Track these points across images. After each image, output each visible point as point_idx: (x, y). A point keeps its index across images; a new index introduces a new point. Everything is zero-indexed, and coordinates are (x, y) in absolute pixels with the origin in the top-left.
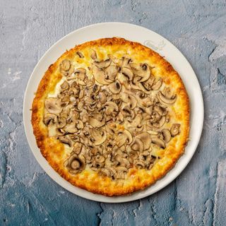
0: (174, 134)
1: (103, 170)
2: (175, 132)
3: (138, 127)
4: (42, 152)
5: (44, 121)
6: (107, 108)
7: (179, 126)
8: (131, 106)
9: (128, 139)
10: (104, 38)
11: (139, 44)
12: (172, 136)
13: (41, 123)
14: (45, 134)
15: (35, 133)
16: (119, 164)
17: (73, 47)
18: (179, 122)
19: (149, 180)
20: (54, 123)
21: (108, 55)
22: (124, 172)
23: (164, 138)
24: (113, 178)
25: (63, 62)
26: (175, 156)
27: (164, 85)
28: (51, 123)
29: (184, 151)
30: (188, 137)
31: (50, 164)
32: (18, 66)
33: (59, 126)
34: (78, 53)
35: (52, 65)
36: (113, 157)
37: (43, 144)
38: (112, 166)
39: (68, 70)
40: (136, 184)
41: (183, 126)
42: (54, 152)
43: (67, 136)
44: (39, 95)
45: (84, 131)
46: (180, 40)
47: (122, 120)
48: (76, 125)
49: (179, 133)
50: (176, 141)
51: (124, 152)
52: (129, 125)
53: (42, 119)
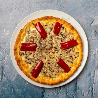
0: (76, 57)
1: (46, 74)
2: (77, 56)
3: (61, 55)
4: (20, 67)
5: (19, 54)
6: (47, 46)
7: (78, 53)
8: (57, 45)
9: (57, 60)
10: (44, 16)
11: (59, 18)
12: (76, 58)
13: (19, 55)
14: (20, 59)
15: (16, 59)
16: (53, 71)
17: (31, 21)
18: (78, 51)
19: (66, 77)
20: (24, 55)
21: (46, 23)
22: (56, 74)
23: (72, 59)
24: (51, 77)
25: (26, 28)
26: (77, 66)
27: (71, 35)
28: (23, 54)
29: (81, 64)
30: (82, 58)
31: (23, 72)
32: (8, 29)
33: (26, 56)
34: (33, 24)
35: (22, 29)
36: (50, 69)
37: (20, 64)
38: (50, 72)
39: (29, 31)
40: (61, 79)
41: (80, 53)
42: (25, 67)
43: (30, 60)
44: (17, 43)
45: (37, 58)
46: (78, 17)
47: (54, 52)
48: (33, 55)
49: (78, 56)
50: (77, 59)
51: (55, 66)
52: (57, 54)
53: (19, 53)
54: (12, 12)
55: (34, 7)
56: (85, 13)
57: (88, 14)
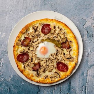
54: (8, 15)
55: (29, 10)
56: (77, 15)
57: (81, 16)
